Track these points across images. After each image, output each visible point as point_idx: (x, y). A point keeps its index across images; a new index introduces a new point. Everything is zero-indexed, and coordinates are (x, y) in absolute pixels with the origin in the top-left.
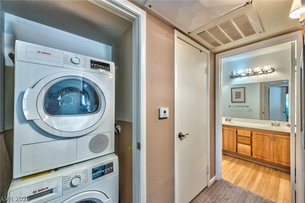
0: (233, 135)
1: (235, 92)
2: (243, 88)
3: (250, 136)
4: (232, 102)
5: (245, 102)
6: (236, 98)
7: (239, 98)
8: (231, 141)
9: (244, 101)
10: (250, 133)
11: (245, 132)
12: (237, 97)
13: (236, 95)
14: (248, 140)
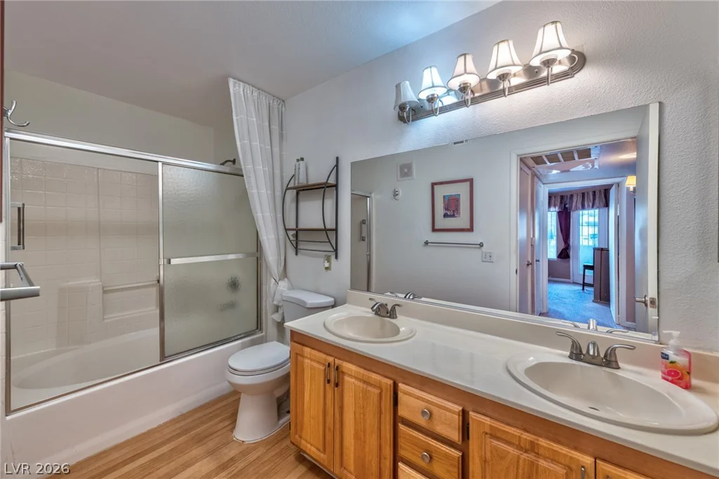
0: (380, 412)
1: (444, 197)
2: (469, 183)
3: (455, 436)
4: (434, 230)
5: (471, 229)
6: (446, 216)
7: (453, 216)
8: (372, 441)
9: (469, 227)
10: (456, 419)
11: (435, 410)
12: (449, 213)
13: (446, 208)
14: (447, 456)
